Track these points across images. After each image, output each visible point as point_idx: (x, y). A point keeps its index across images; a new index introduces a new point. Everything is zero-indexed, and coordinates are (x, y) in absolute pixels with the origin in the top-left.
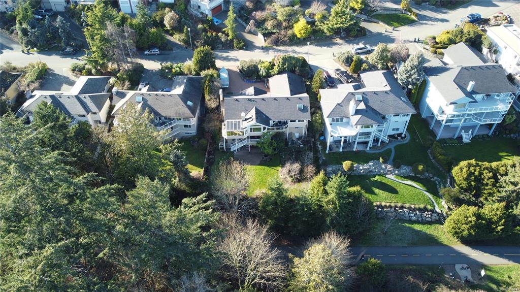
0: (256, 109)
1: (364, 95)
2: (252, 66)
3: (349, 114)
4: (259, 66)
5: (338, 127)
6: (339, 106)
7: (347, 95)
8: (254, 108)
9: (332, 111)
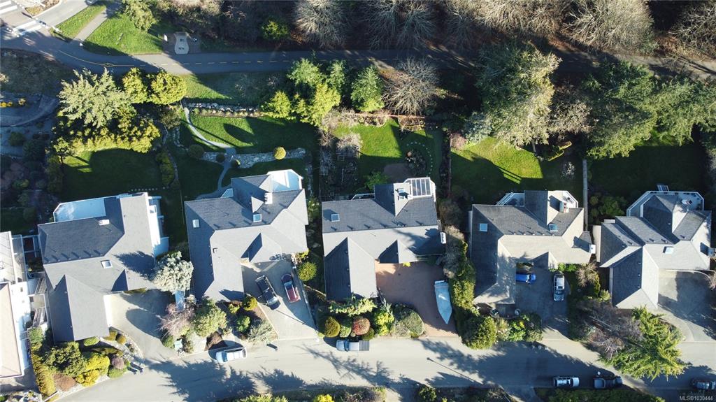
0: (393, 212)
1: (250, 222)
2: (402, 317)
3: (273, 196)
4: (392, 318)
5: (288, 186)
6: (286, 204)
7: (273, 220)
8: (396, 215)
9: (295, 198)
